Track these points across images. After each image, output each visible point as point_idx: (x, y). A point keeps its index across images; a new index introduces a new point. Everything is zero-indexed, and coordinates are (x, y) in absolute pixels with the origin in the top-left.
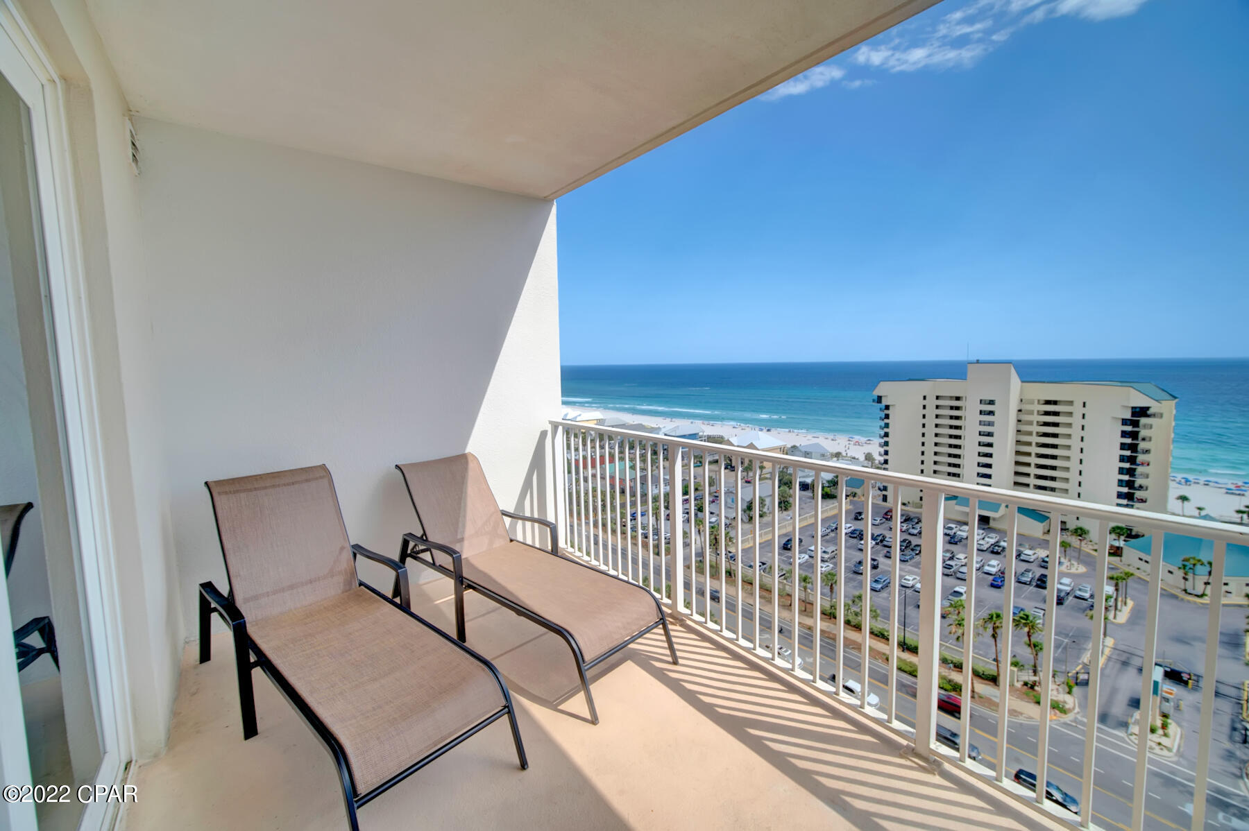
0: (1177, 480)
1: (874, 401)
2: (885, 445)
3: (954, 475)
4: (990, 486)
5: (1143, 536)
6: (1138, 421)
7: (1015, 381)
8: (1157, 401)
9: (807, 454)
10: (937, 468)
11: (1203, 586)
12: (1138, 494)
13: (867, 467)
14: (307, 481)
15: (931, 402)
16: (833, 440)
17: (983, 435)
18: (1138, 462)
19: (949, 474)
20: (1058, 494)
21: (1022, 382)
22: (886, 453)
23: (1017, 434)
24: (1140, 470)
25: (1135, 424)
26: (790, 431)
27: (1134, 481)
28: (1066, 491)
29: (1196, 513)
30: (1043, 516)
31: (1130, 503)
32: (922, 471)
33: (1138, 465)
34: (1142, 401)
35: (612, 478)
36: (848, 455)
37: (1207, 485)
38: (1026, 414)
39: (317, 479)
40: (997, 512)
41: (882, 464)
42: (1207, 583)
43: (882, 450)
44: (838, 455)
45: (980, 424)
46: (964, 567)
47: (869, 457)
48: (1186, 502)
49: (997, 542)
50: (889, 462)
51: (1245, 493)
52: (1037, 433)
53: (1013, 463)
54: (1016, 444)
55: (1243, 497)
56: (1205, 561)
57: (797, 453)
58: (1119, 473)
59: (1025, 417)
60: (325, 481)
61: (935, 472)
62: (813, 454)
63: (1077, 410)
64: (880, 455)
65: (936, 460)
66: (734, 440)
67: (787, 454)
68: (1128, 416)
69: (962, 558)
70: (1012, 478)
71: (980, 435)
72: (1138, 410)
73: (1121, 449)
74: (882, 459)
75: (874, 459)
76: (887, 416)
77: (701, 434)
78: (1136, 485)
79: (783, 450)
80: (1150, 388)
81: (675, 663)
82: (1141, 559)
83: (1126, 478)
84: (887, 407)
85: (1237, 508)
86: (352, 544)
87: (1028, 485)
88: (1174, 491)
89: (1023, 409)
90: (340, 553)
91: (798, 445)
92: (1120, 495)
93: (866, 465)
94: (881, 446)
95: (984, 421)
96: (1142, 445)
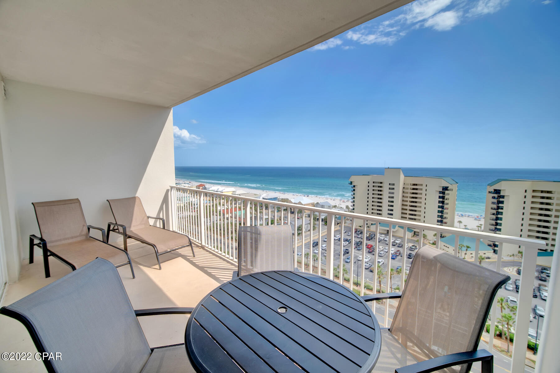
0: (459, 215)
1: (349, 183)
2: (353, 202)
3: (379, 214)
4: (392, 218)
5: (446, 237)
6: (445, 192)
7: (402, 176)
8: (451, 184)
9: (323, 206)
10: (373, 211)
11: (464, 255)
12: (444, 220)
13: (346, 211)
14: (71, 203)
15: (371, 184)
16: (334, 200)
17: (390, 198)
18: (444, 208)
19: (378, 214)
20: (417, 221)
21: (405, 176)
22: (354, 205)
23: (402, 197)
24: (445, 211)
25: (444, 193)
26: (316, 196)
27: (443, 216)
28: (419, 220)
29: (464, 227)
30: (412, 230)
31: (442, 224)
32: (367, 213)
33: (444, 209)
34: (446, 185)
35: (240, 218)
36: (340, 206)
37: (469, 217)
38: (406, 189)
39: (74, 203)
40: (395, 229)
41: (352, 210)
42: (466, 254)
43: (352, 204)
44: (335, 207)
45: (389, 193)
46: (381, 251)
47: (347, 207)
48: (461, 224)
49: (394, 241)
50: (355, 209)
51: (481, 220)
52: (410, 197)
53: (401, 209)
54: (402, 201)
55: (479, 221)
56: (465, 245)
57: (318, 206)
58: (438, 213)
59: (405, 191)
60: (78, 204)
61: (372, 213)
62: (325, 206)
63: (424, 188)
64: (351, 206)
65: (373, 208)
66: (293, 201)
67: (314, 206)
68: (441, 190)
69: (381, 248)
70: (400, 215)
71: (389, 198)
72: (444, 188)
73: (439, 203)
74: (352, 208)
75: (349, 208)
76: (354, 190)
77: (279, 198)
78: (444, 217)
79: (313, 205)
80: (449, 179)
81: (194, 256)
82: (444, 246)
83: (440, 214)
84: (354, 186)
85: (477, 225)
86: (88, 225)
87: (406, 218)
88: (457, 219)
89: (405, 187)
90: (83, 227)
91: (319, 202)
92: (438, 221)
93: (346, 210)
94: (352, 202)
95: (391, 192)
96: (446, 201)
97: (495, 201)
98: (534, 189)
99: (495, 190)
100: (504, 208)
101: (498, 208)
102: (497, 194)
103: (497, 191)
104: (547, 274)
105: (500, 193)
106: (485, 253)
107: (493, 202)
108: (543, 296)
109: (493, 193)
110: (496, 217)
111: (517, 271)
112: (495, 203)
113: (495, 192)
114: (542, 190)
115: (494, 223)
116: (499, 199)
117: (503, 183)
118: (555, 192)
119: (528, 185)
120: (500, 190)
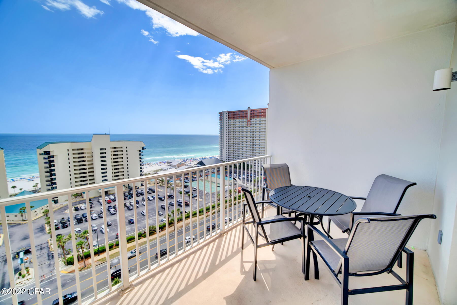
51: (34, 180)
97: (47, 161)
98: (73, 148)
99: (45, 152)
100: (55, 166)
101: (51, 166)
102: (47, 155)
103: (47, 153)
104: (91, 203)
105: (50, 154)
106: (47, 206)
107: (45, 162)
108: (93, 217)
109: (44, 155)
110: (50, 174)
111: (75, 209)
112: (47, 162)
113: (46, 153)
114: (78, 148)
115: (50, 180)
116: (50, 159)
117: (51, 145)
118: (85, 149)
119: (68, 146)
120: (49, 152)
